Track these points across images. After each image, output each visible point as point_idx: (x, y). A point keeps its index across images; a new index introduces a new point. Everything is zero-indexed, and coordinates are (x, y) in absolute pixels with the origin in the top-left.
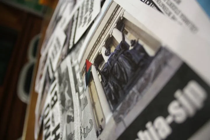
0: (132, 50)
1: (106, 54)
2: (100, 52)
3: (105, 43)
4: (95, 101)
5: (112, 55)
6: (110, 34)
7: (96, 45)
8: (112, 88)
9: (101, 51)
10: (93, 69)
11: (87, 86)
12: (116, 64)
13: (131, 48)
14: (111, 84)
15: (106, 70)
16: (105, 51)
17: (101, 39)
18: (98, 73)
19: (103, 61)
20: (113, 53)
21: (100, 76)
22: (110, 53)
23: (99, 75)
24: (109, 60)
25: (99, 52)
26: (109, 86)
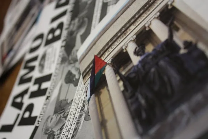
1: (136, 53)
2: (125, 49)
3: (135, 36)
4: (106, 117)
5: (147, 56)
6: (147, 25)
7: (117, 37)
8: (143, 102)
9: (127, 47)
10: (109, 72)
12: (153, 70)
13: (182, 51)
14: (142, 95)
15: (133, 75)
16: (135, 48)
17: (128, 30)
18: (118, 78)
19: (130, 62)
20: (150, 54)
21: (121, 83)
22: (144, 52)
23: (119, 81)
24: (140, 62)
25: (122, 47)
26: (137, 99)
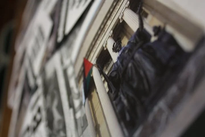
0: (155, 42)
1: (115, 50)
3: (112, 32)
4: (99, 122)
5: (124, 51)
6: (120, 18)
7: (98, 35)
8: (125, 101)
9: (106, 44)
10: (95, 73)
11: (87, 99)
12: (130, 65)
13: (153, 39)
14: (123, 95)
15: (115, 73)
16: (113, 44)
17: (106, 26)
18: (103, 79)
19: (110, 60)
20: (126, 48)
21: (106, 84)
22: (120, 47)
23: (104, 82)
24: (119, 58)
25: (103, 46)
26: (120, 98)
